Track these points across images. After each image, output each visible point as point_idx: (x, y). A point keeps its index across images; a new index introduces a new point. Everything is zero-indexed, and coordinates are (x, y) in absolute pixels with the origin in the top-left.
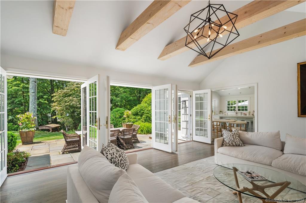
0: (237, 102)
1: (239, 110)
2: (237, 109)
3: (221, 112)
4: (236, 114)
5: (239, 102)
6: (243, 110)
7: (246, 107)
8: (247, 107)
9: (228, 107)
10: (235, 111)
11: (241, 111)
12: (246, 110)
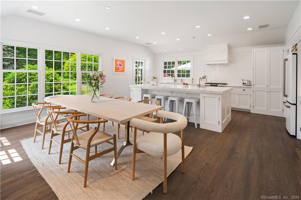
0: (176, 63)
1: (179, 76)
2: (176, 74)
3: (154, 78)
4: (175, 81)
5: (180, 63)
6: (183, 76)
7: (188, 71)
8: (190, 71)
9: (165, 72)
10: (174, 78)
11: (181, 78)
12: (188, 76)
